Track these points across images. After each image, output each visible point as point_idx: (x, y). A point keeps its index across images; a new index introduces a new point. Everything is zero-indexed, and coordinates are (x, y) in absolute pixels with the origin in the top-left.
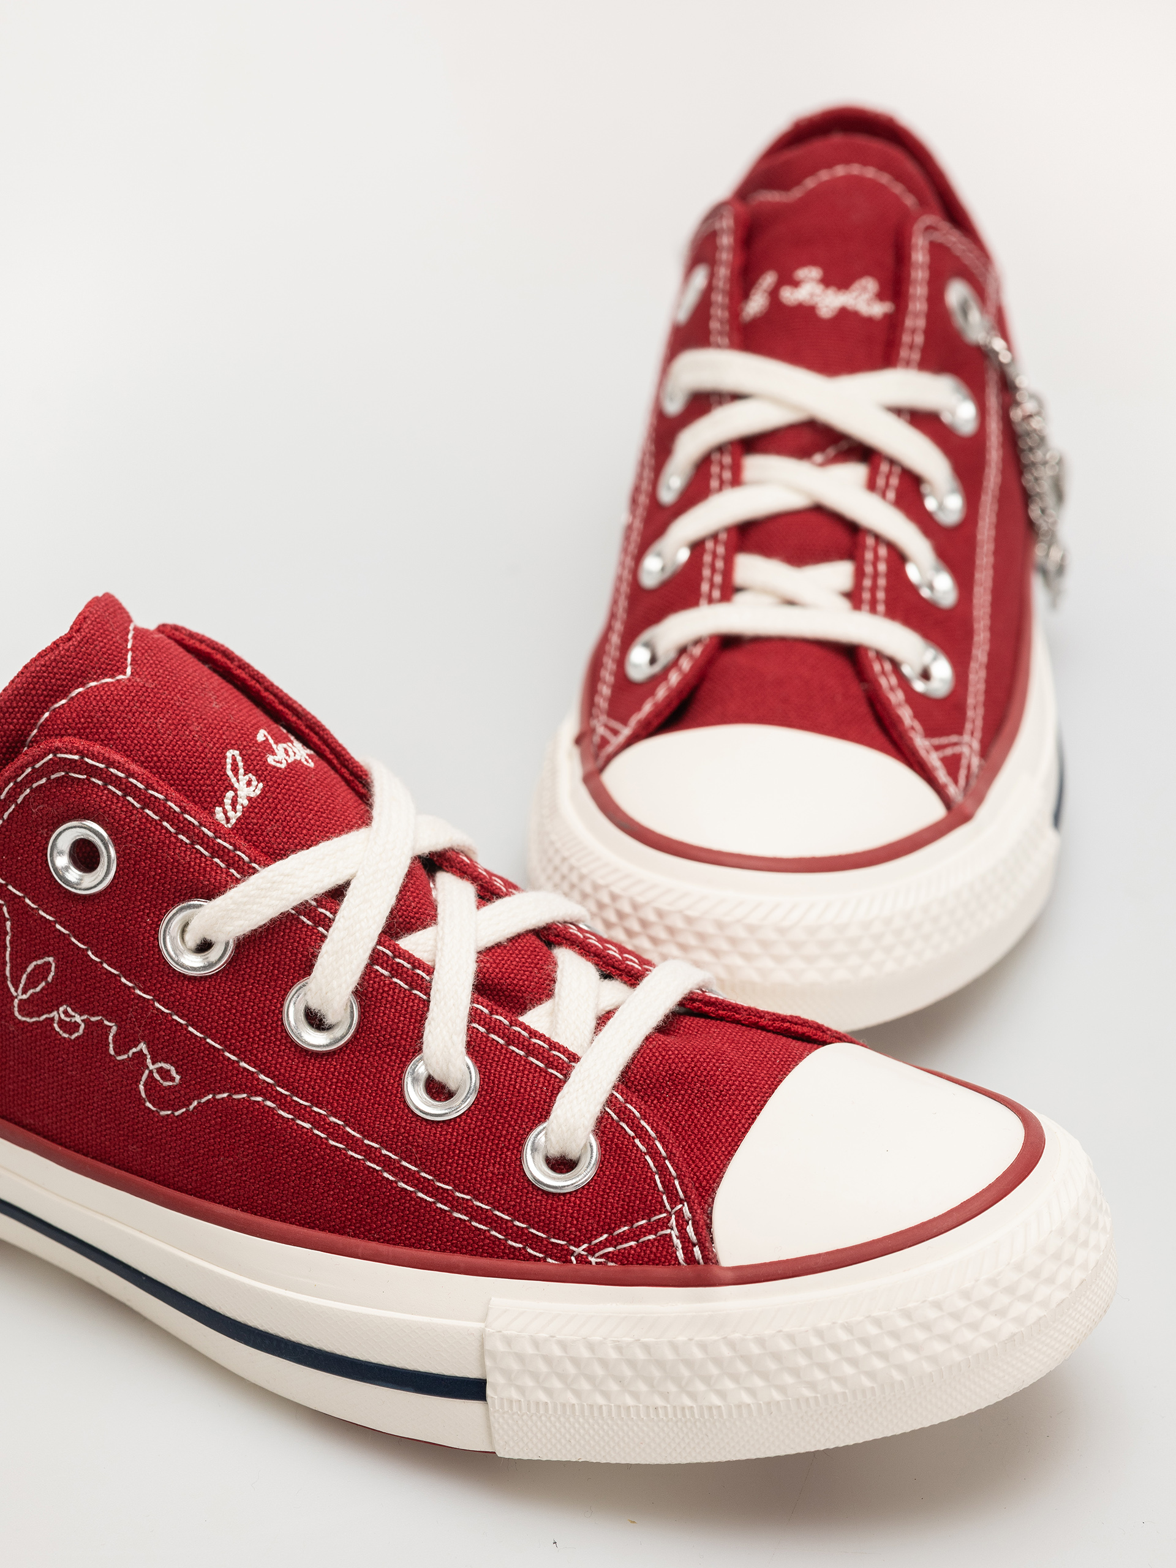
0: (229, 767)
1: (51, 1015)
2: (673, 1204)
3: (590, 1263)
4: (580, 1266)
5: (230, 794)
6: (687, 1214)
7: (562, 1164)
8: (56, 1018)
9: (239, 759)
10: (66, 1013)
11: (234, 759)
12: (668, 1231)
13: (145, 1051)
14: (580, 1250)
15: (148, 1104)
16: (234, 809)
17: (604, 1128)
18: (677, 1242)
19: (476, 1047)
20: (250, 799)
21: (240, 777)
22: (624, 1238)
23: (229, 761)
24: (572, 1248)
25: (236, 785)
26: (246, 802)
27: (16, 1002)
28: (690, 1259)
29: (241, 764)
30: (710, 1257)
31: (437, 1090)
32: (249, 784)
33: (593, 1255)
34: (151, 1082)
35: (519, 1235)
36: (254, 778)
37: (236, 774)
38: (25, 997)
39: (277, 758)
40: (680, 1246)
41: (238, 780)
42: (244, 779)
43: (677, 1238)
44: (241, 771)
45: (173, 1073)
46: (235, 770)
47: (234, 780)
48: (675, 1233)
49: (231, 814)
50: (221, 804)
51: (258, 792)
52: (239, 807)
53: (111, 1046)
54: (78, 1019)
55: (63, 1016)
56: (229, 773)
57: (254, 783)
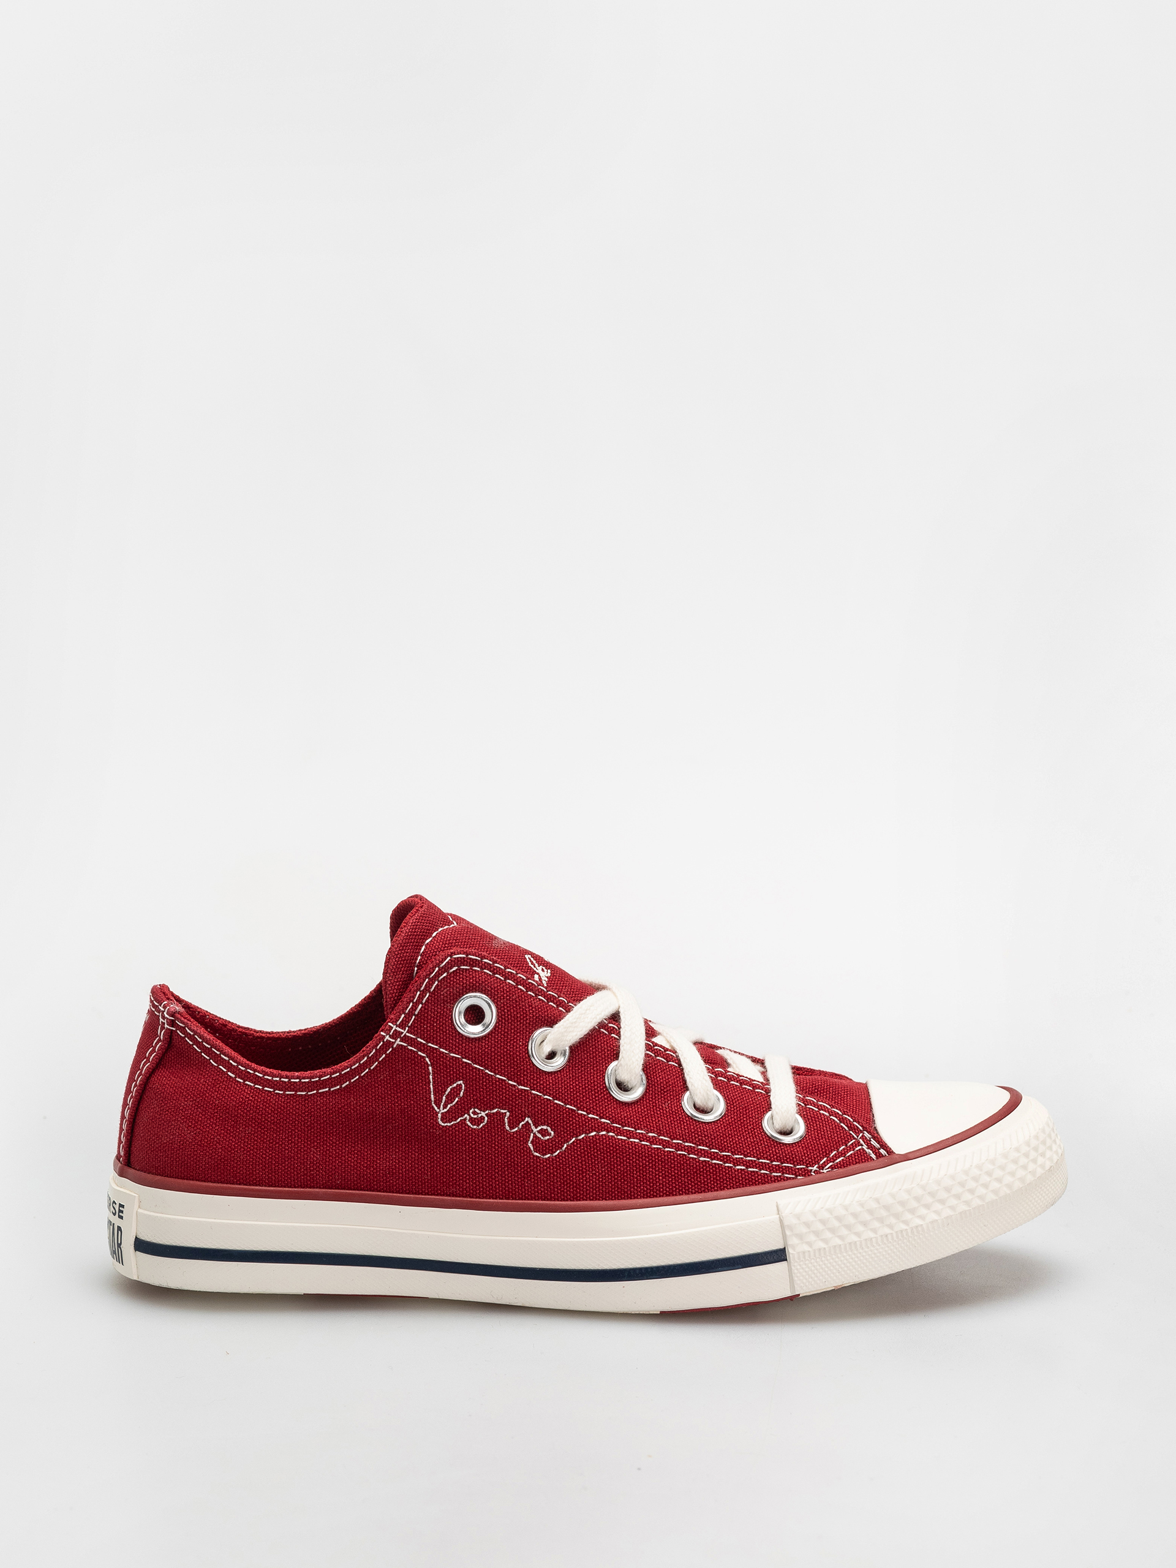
1: (464, 1117)
3: (823, 1173)
4: (818, 1176)
5: (536, 976)
6: (868, 1136)
7: (786, 1131)
8: (468, 1117)
9: (532, 959)
12: (860, 1147)
13: (530, 1122)
14: (815, 1168)
15: (536, 1154)
17: (802, 1112)
18: (868, 1151)
19: (716, 1085)
20: (547, 977)
22: (836, 1157)
23: (528, 960)
24: (810, 1168)
25: (538, 972)
26: (547, 980)
27: (440, 1115)
28: (879, 1156)
29: (534, 962)
31: (702, 1108)
33: (823, 1170)
34: (535, 1140)
35: (778, 1169)
36: (544, 968)
38: (445, 1110)
40: (871, 1152)
42: (539, 969)
43: (867, 1148)
44: (536, 965)
45: (549, 1130)
46: (534, 964)
47: (535, 969)
48: (865, 1147)
51: (550, 974)
52: (544, 982)
53: (507, 1124)
54: (483, 1114)
55: (472, 1115)
57: (546, 970)
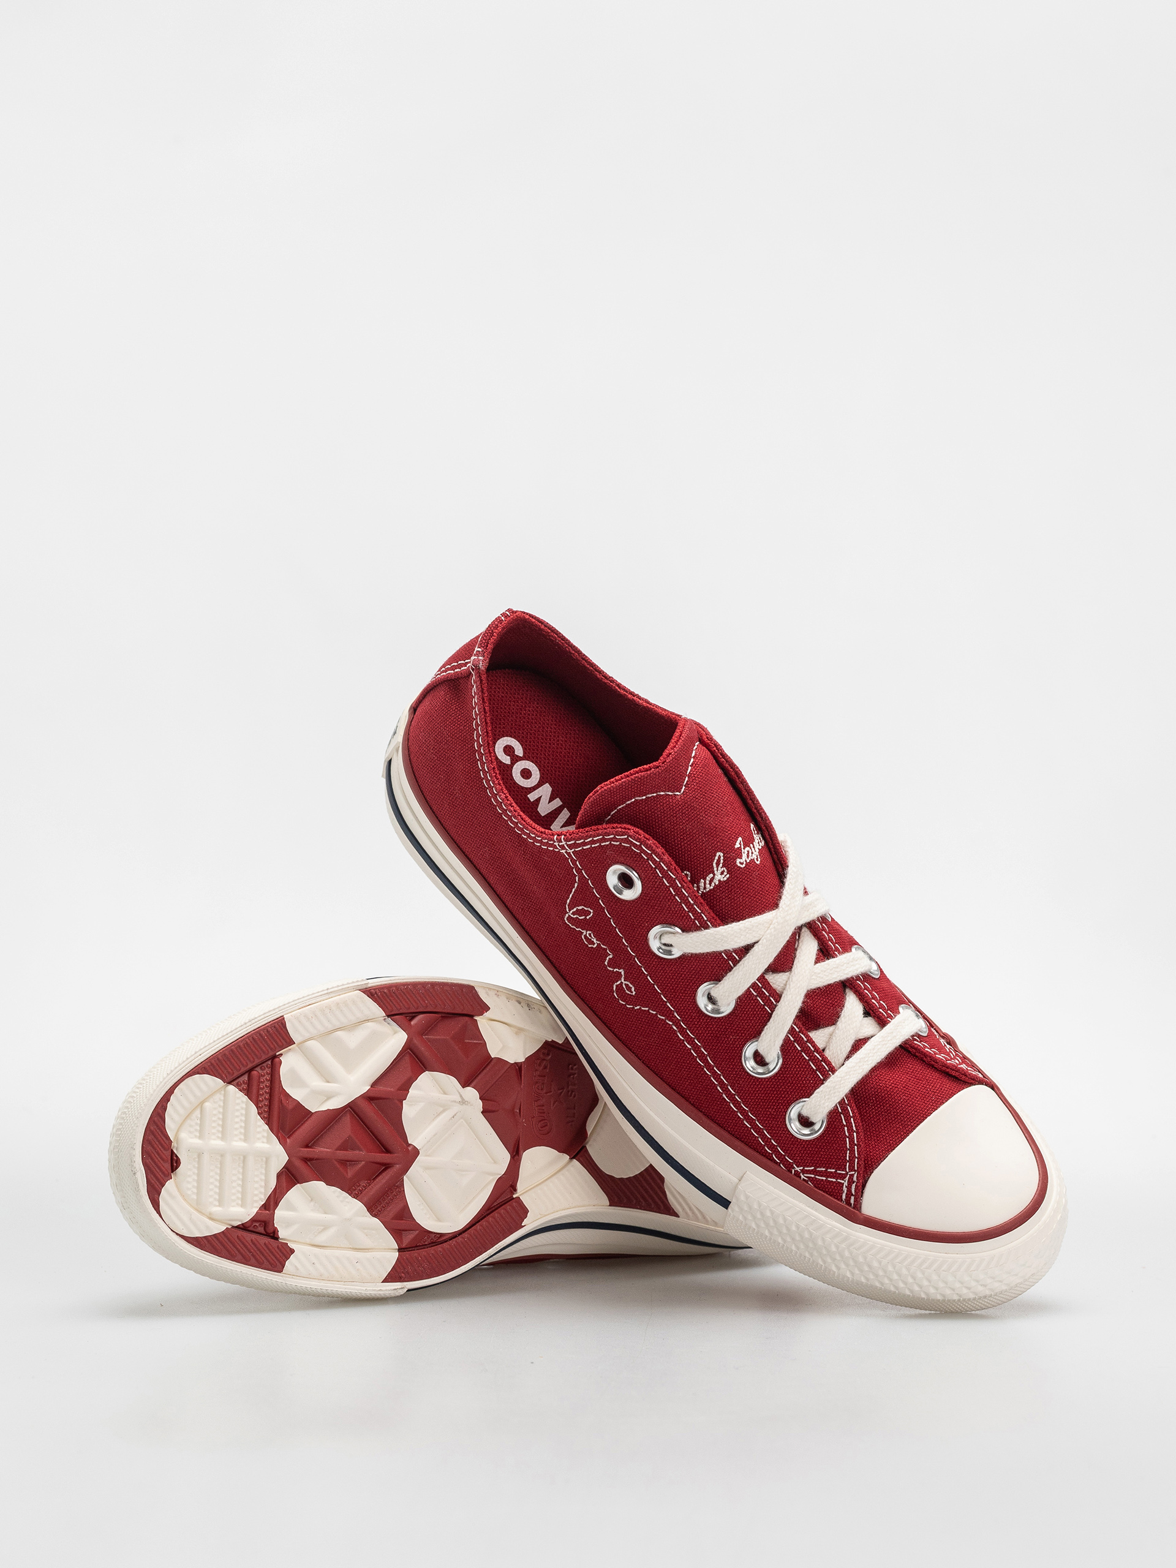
0: (715, 861)
1: (583, 931)
2: (851, 1170)
3: (800, 1177)
4: (795, 1177)
5: (711, 875)
6: (855, 1179)
7: (805, 1122)
8: (585, 933)
9: (722, 858)
10: (590, 935)
11: (720, 857)
12: (843, 1182)
13: (623, 973)
14: (798, 1169)
15: (615, 994)
16: (710, 884)
17: (833, 1116)
18: (845, 1189)
19: (787, 1048)
20: (719, 881)
21: (719, 868)
22: (821, 1174)
23: (717, 858)
24: (794, 1166)
25: (716, 872)
26: (717, 883)
27: (567, 915)
28: (848, 1202)
29: (722, 861)
30: (858, 1206)
31: (759, 1059)
32: (722, 873)
33: (803, 1174)
34: (620, 987)
35: (772, 1147)
36: (726, 870)
37: (717, 867)
38: (572, 916)
39: (742, 861)
40: (846, 1192)
41: (717, 870)
42: (720, 870)
43: (846, 1187)
44: (721, 865)
45: (633, 989)
46: (718, 864)
47: (715, 869)
48: (846, 1184)
49: (708, 886)
50: (705, 879)
51: (725, 879)
52: (713, 884)
53: (607, 961)
54: (595, 941)
55: (588, 935)
56: (714, 865)
57: (725, 873)
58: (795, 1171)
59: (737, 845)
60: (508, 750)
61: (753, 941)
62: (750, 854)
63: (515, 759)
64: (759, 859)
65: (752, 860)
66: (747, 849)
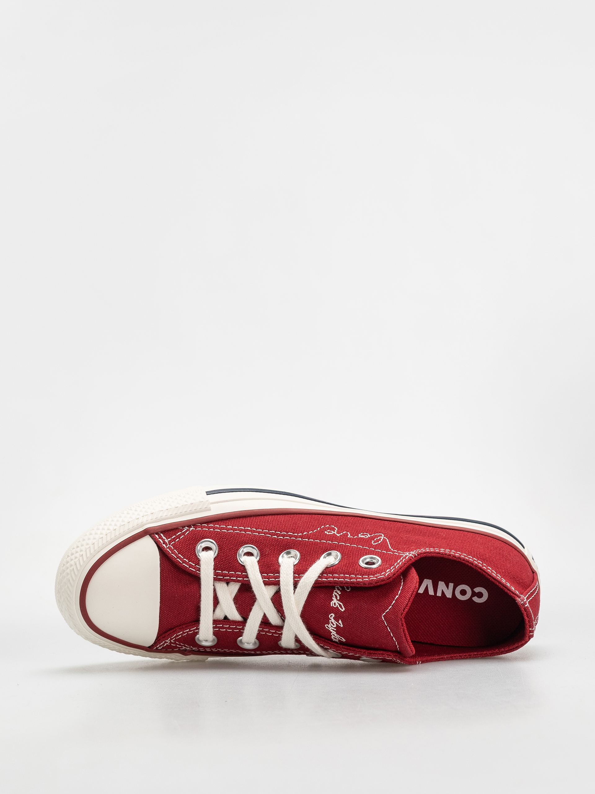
0: (342, 605)
3: (187, 527)
5: (338, 598)
7: (207, 549)
8: (369, 535)
9: (341, 609)
11: (342, 609)
12: (168, 540)
13: (337, 535)
15: (333, 526)
16: (335, 595)
17: (197, 561)
18: (164, 538)
19: (243, 568)
20: (333, 600)
21: (338, 604)
23: (343, 607)
24: (194, 529)
25: (338, 601)
26: (333, 598)
27: (383, 536)
28: (158, 534)
29: (340, 608)
31: (249, 554)
32: (335, 604)
33: (187, 529)
34: (334, 530)
35: (211, 527)
36: (334, 606)
37: (339, 604)
38: (381, 537)
39: (332, 617)
41: (338, 603)
42: (337, 604)
43: (165, 539)
44: (338, 606)
45: (327, 533)
46: (340, 605)
47: (339, 603)
48: (166, 540)
49: (336, 594)
50: (339, 595)
51: (331, 603)
52: (334, 596)
53: (349, 534)
54: (361, 536)
56: (341, 603)
57: (333, 605)
58: (192, 527)
59: (340, 622)
60: (480, 595)
61: (296, 591)
62: (332, 625)
63: (474, 594)
64: (327, 628)
65: (328, 623)
66: (335, 626)
